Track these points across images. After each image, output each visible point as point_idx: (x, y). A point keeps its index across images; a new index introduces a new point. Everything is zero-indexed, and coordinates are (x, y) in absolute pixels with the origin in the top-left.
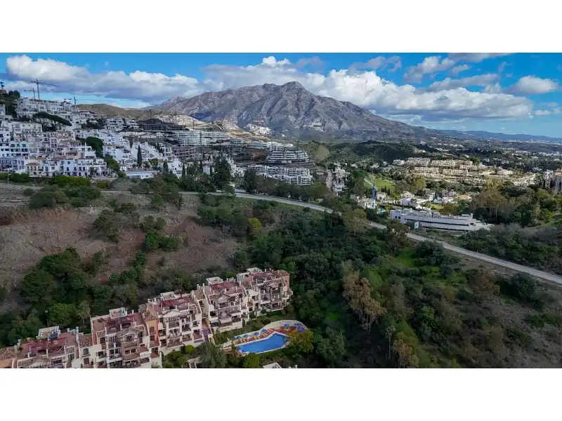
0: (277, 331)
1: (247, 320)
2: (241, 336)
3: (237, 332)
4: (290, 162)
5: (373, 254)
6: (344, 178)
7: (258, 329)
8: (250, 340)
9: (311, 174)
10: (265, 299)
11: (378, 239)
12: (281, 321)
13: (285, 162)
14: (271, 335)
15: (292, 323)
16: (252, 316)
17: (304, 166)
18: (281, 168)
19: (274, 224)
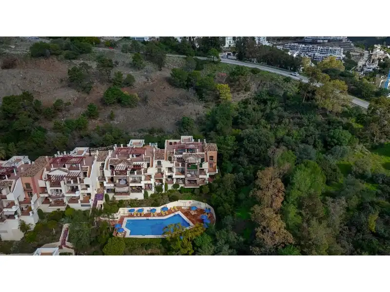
0: (182, 211)
1: (150, 193)
2: (136, 209)
3: (133, 203)
4: (326, 41)
5: (336, 141)
6: (379, 59)
7: (158, 205)
8: (145, 215)
9: (344, 54)
10: (183, 173)
11: (357, 122)
12: (191, 201)
13: (322, 41)
14: (172, 215)
15: (203, 206)
16: (159, 189)
17: (340, 46)
18: (315, 46)
19: (249, 93)
